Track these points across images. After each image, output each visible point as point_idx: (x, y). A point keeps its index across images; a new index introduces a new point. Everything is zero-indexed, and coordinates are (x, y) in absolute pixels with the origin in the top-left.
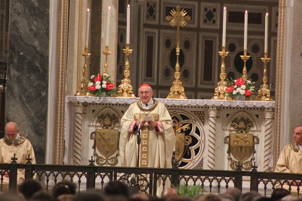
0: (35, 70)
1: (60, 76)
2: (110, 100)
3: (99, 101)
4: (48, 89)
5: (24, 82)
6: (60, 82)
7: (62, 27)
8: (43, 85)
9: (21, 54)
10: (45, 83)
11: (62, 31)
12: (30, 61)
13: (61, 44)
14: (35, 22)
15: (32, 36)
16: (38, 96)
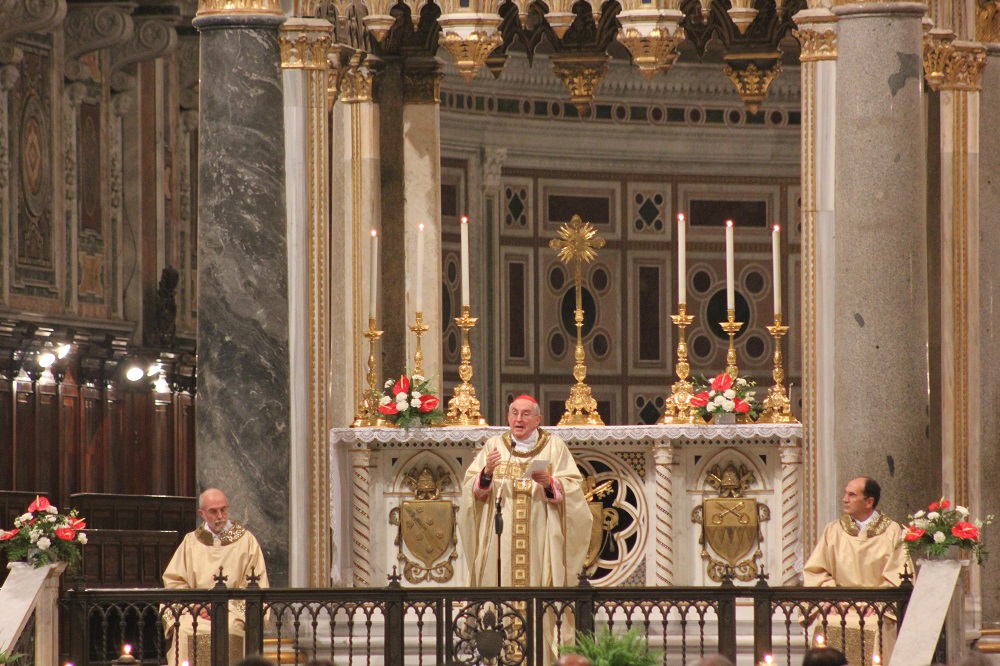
0: (260, 374)
1: (316, 385)
2: (429, 434)
3: (406, 436)
4: (289, 416)
5: (236, 402)
6: (316, 399)
7: (316, 275)
8: (279, 408)
9: (227, 339)
10: (283, 401)
11: (316, 283)
12: (246, 355)
13: (316, 312)
14: (255, 267)
15: (250, 298)
16: (267, 433)
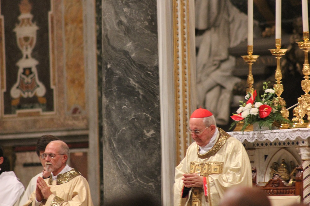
0: (130, 92)
1: (181, 100)
4: (159, 125)
6: (181, 111)
7: (179, 14)
8: (147, 118)
9: (109, 66)
10: (151, 113)
11: (179, 20)
12: (120, 79)
13: (180, 42)
14: (125, 10)
15: (122, 34)
16: (137, 138)
